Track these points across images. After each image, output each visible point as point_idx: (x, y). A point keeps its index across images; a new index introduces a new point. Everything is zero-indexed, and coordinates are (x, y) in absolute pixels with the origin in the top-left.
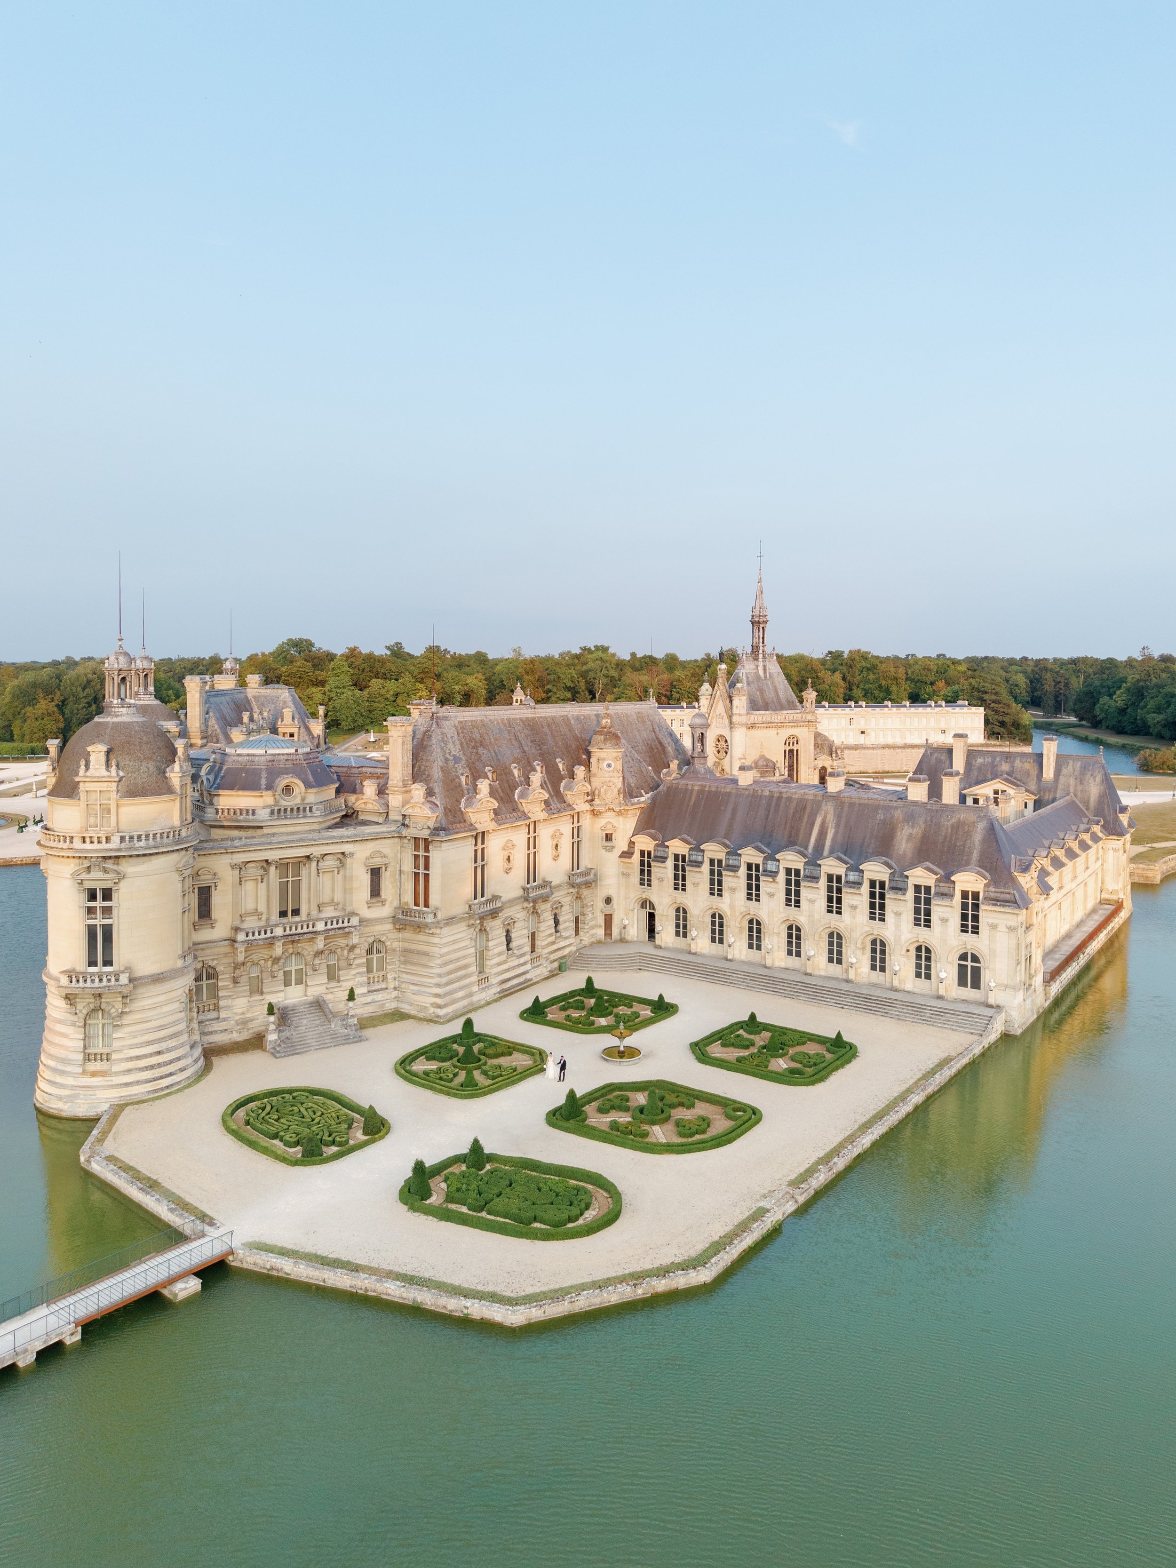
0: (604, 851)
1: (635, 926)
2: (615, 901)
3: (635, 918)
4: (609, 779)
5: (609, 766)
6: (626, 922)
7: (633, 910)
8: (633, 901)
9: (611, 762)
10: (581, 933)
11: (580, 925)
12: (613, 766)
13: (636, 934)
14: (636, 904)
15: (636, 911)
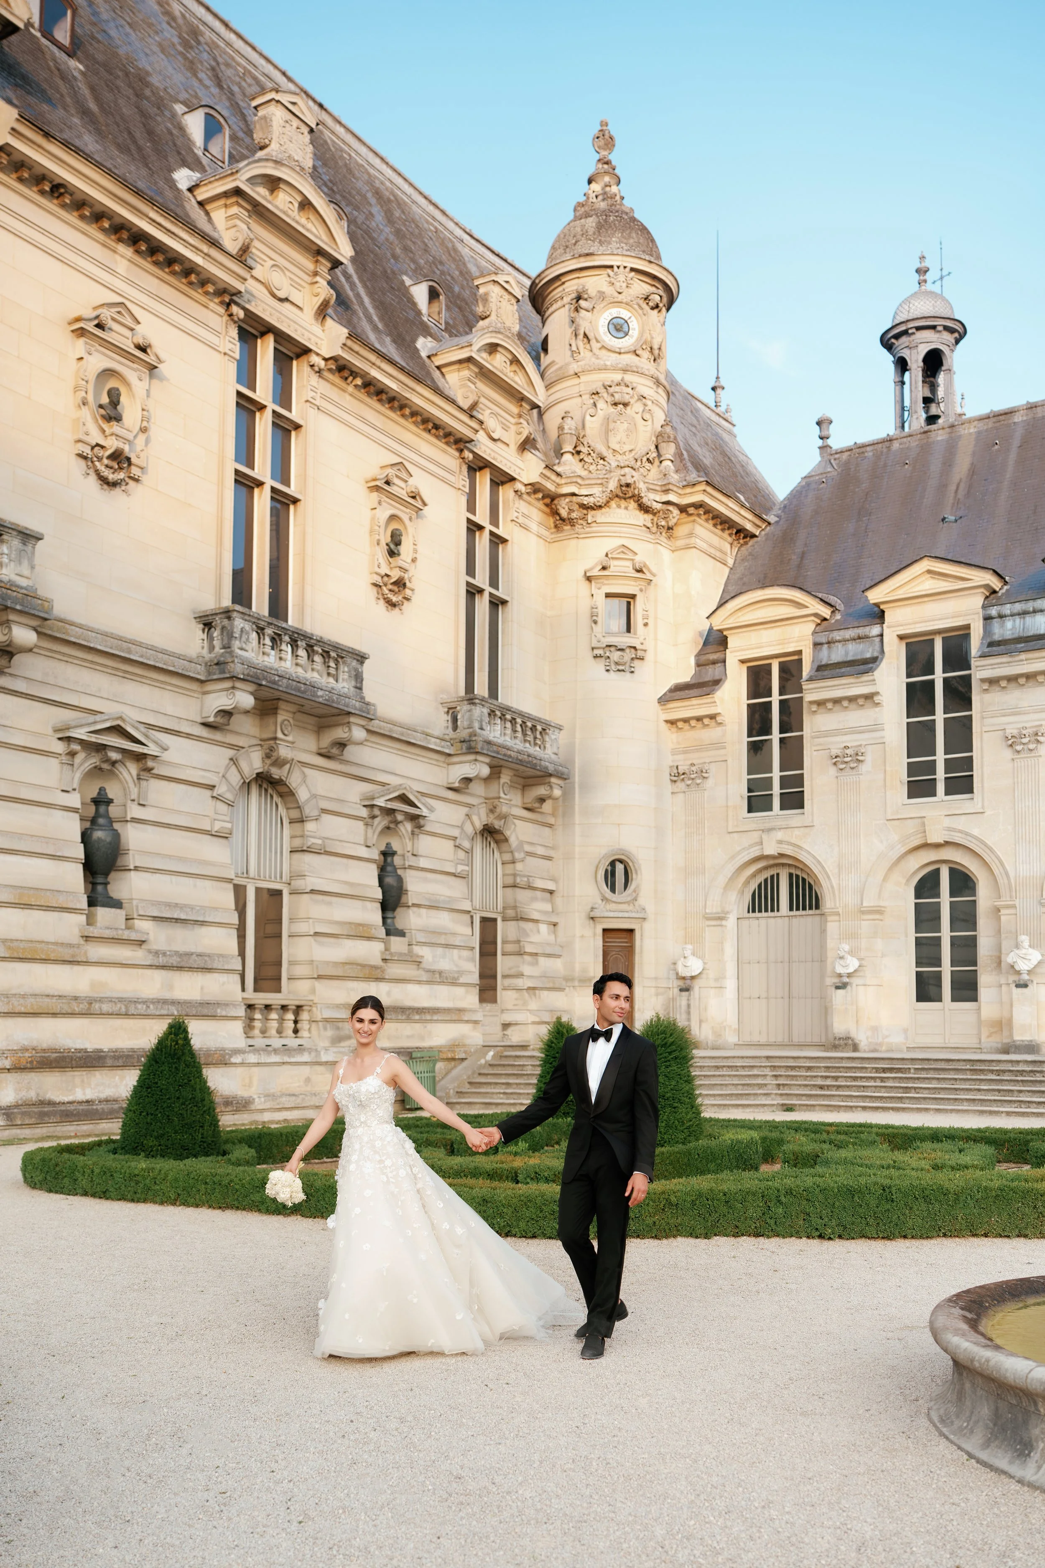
0: (600, 666)
1: (731, 984)
2: (644, 878)
3: (730, 950)
4: (617, 377)
5: (619, 328)
6: (694, 966)
7: (720, 918)
8: (722, 880)
9: (625, 314)
10: (505, 997)
11: (503, 964)
12: (634, 333)
13: (731, 1018)
14: (733, 896)
15: (731, 922)
